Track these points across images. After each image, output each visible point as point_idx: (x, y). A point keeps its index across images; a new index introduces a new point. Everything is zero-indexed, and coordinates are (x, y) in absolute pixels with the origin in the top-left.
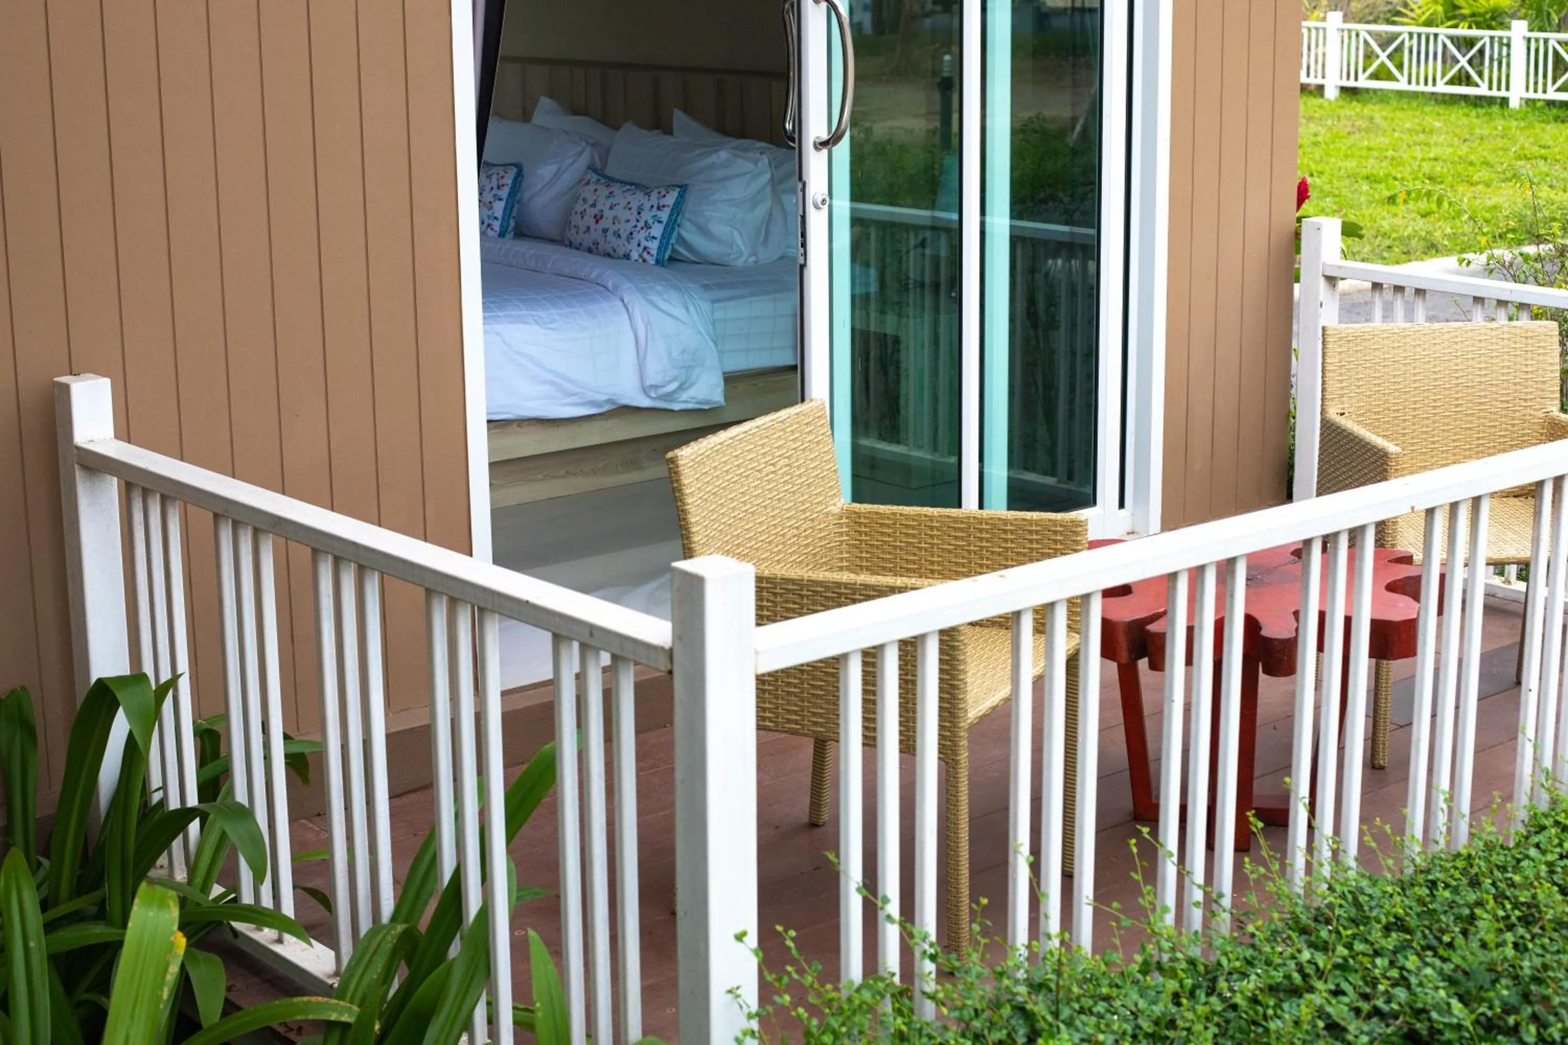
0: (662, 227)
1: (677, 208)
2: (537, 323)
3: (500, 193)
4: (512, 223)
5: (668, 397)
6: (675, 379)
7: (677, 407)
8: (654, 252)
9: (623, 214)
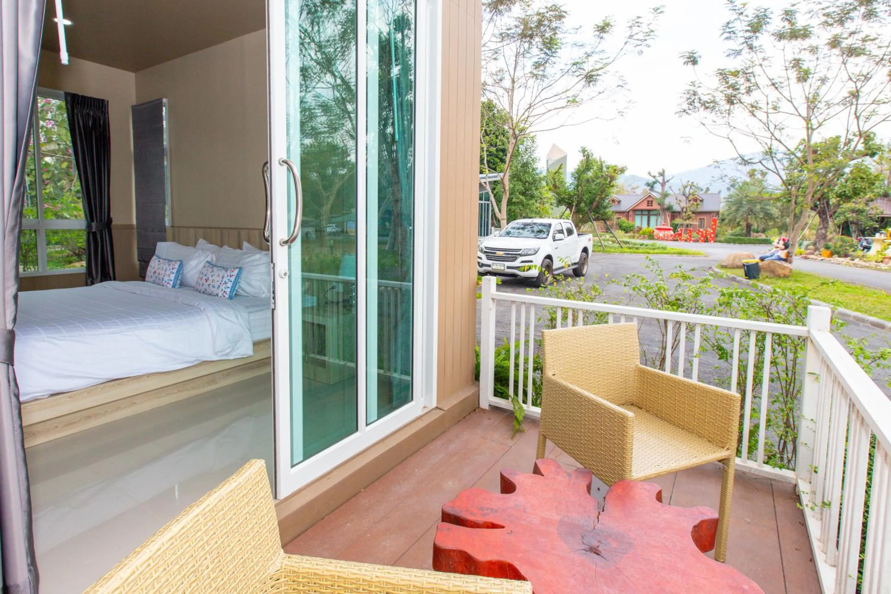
0: (231, 283)
1: (238, 276)
2: (160, 328)
3: (173, 271)
4: (179, 282)
5: (227, 354)
6: (229, 347)
7: (231, 358)
8: (228, 293)
9: (216, 278)
